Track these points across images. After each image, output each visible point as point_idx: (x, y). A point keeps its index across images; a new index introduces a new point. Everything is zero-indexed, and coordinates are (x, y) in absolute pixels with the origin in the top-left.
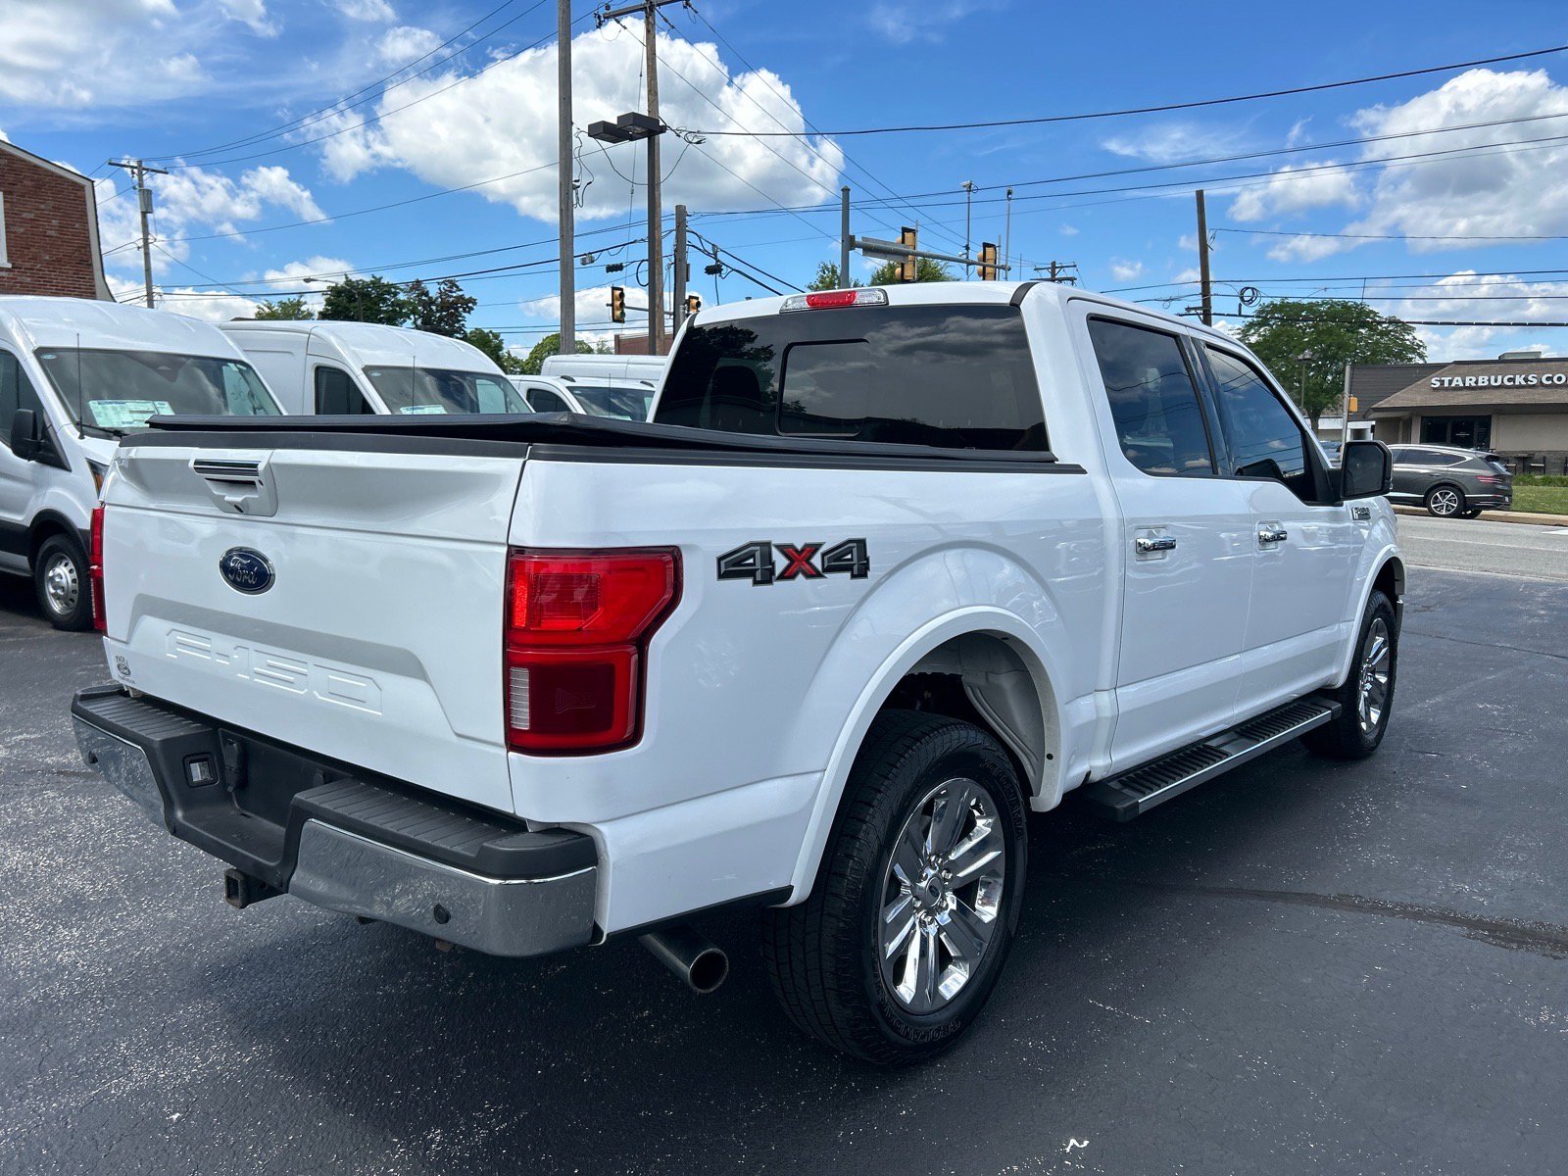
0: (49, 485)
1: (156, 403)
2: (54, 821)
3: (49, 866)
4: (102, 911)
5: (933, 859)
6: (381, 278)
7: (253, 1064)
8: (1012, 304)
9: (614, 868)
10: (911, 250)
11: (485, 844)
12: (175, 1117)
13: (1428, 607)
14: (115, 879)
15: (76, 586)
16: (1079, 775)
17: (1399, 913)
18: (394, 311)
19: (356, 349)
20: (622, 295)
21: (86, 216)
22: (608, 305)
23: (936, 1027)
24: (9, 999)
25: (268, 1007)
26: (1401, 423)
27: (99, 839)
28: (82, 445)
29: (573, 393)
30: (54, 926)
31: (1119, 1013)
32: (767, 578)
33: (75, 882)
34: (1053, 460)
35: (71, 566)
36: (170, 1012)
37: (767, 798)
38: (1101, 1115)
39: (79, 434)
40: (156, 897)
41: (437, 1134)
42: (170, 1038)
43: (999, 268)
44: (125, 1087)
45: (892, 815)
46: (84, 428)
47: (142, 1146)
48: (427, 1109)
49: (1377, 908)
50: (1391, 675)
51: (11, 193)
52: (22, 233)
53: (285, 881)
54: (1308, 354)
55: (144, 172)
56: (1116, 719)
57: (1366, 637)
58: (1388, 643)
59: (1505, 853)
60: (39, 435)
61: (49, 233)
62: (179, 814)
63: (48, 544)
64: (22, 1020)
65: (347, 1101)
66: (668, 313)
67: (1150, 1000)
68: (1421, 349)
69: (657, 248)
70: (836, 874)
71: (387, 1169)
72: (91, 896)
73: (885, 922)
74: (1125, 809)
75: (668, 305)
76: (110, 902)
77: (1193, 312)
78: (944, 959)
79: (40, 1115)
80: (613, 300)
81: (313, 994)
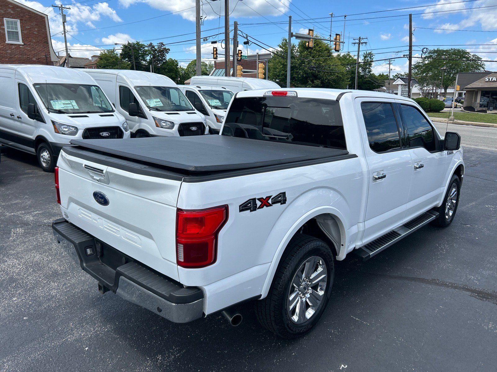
0: (40, 127)
1: (71, 101)
2: (48, 244)
3: (47, 260)
4: (63, 276)
5: (305, 279)
6: (139, 43)
7: (107, 331)
8: (336, 100)
9: (209, 298)
10: (312, 37)
11: (171, 293)
12: (87, 349)
13: (475, 165)
14: (66, 265)
15: (50, 159)
16: (352, 248)
17: (450, 286)
18: (144, 53)
19: (131, 80)
20: (217, 50)
21: (46, 27)
22: (212, 53)
23: (304, 327)
24: (38, 307)
25: (111, 312)
26: (474, 92)
27: (61, 251)
28: (49, 115)
29: (200, 92)
30: (50, 282)
31: (360, 321)
32: (254, 208)
33: (55, 266)
34: (347, 153)
35: (48, 152)
36: (84, 313)
37: (254, 272)
38: (351, 357)
39: (48, 112)
40: (79, 272)
41: (160, 357)
42: (84, 322)
43: (341, 42)
44: (72, 338)
45: (292, 271)
46: (49, 110)
47: (78, 358)
48: (157, 348)
49: (444, 285)
50: (457, 200)
51: (22, 20)
52: (26, 33)
53: (115, 291)
54: (445, 68)
55: (63, 9)
56: (364, 231)
57: (450, 189)
58: (457, 191)
59: (486, 265)
60: (36, 112)
61: (35, 33)
62: (85, 265)
63: (41, 145)
64: (42, 315)
65: (134, 345)
66: (231, 56)
67: (370, 316)
68: (484, 66)
69: (228, 36)
70: (275, 288)
71: (146, 368)
72: (60, 271)
73: (289, 300)
74: (366, 257)
75: (231, 53)
76: (65, 273)
77: (406, 56)
78: (307, 306)
79: (49, 347)
80: (214, 52)
81: (124, 307)
